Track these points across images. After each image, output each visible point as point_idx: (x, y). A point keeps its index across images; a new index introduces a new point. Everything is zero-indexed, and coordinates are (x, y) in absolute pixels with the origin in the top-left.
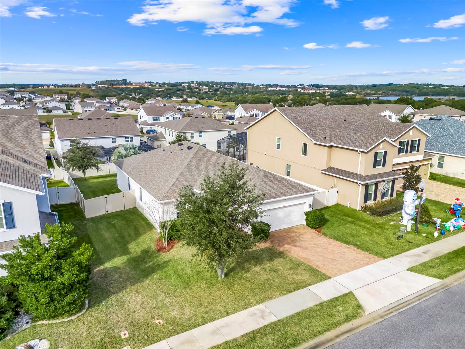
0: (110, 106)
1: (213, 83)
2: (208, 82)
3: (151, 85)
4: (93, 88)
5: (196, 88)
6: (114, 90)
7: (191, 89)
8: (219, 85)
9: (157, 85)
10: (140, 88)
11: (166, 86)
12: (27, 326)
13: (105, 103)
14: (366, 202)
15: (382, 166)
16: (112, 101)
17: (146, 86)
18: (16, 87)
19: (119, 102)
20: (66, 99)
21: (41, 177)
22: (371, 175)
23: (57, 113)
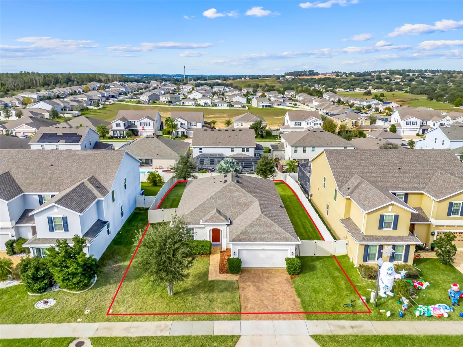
0: (284, 101)
1: (410, 71)
2: (403, 70)
3: (337, 75)
4: (281, 79)
5: (387, 78)
6: (299, 81)
7: (381, 79)
8: (417, 74)
9: (344, 76)
10: (324, 79)
11: (353, 76)
12: (58, 290)
13: (279, 98)
14: (366, 261)
15: (391, 229)
16: (291, 94)
17: (332, 77)
18: (221, 79)
19: (296, 95)
20: (252, 92)
21: (97, 200)
22: (376, 236)
23: (237, 107)
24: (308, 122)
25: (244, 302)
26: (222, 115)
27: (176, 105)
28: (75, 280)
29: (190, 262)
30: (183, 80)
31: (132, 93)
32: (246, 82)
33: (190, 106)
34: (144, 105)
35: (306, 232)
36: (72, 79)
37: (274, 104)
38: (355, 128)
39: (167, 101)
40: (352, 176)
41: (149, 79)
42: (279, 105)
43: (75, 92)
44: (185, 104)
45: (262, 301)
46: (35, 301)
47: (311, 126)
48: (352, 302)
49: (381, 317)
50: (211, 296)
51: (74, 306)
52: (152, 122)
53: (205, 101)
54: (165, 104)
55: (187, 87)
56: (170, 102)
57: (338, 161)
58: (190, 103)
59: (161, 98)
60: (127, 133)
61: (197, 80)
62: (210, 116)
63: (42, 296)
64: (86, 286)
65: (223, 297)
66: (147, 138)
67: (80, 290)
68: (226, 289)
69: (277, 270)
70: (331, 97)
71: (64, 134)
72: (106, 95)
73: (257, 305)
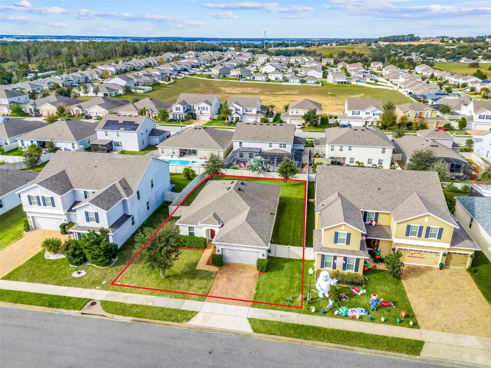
0: (364, 76)
3: (442, 41)
4: (373, 46)
6: (393, 48)
9: (450, 41)
10: (425, 46)
11: (461, 42)
12: (89, 264)
13: (360, 73)
14: (323, 267)
15: (345, 244)
16: (377, 66)
17: (435, 43)
18: (304, 45)
19: (383, 67)
20: (332, 64)
21: (123, 199)
22: (332, 248)
23: (310, 83)
24: (367, 111)
25: (214, 289)
26: (292, 93)
27: (247, 80)
28: (99, 260)
29: (177, 256)
30: (263, 47)
31: (204, 65)
32: (331, 49)
33: (260, 81)
34: (214, 80)
35: (294, 236)
36: (150, 48)
37: (352, 80)
38: (418, 120)
39: (237, 76)
40: (333, 193)
41: (227, 45)
42: (357, 81)
43: (150, 64)
44: (255, 79)
45: (227, 289)
46: (72, 271)
47: (370, 116)
48: (293, 298)
49: (308, 312)
50: (192, 281)
51: (97, 278)
52: (209, 107)
53: (276, 75)
54: (235, 79)
55: (262, 58)
56: (241, 76)
57: (326, 177)
58: (260, 77)
59: (231, 71)
60: (185, 117)
61: (278, 47)
62: (280, 93)
63: (78, 268)
64: (108, 264)
65: (200, 283)
66: (195, 128)
67: (103, 266)
68: (205, 278)
69: (250, 267)
70: (424, 70)
71: (124, 122)
72: (179, 68)
73: (221, 292)
